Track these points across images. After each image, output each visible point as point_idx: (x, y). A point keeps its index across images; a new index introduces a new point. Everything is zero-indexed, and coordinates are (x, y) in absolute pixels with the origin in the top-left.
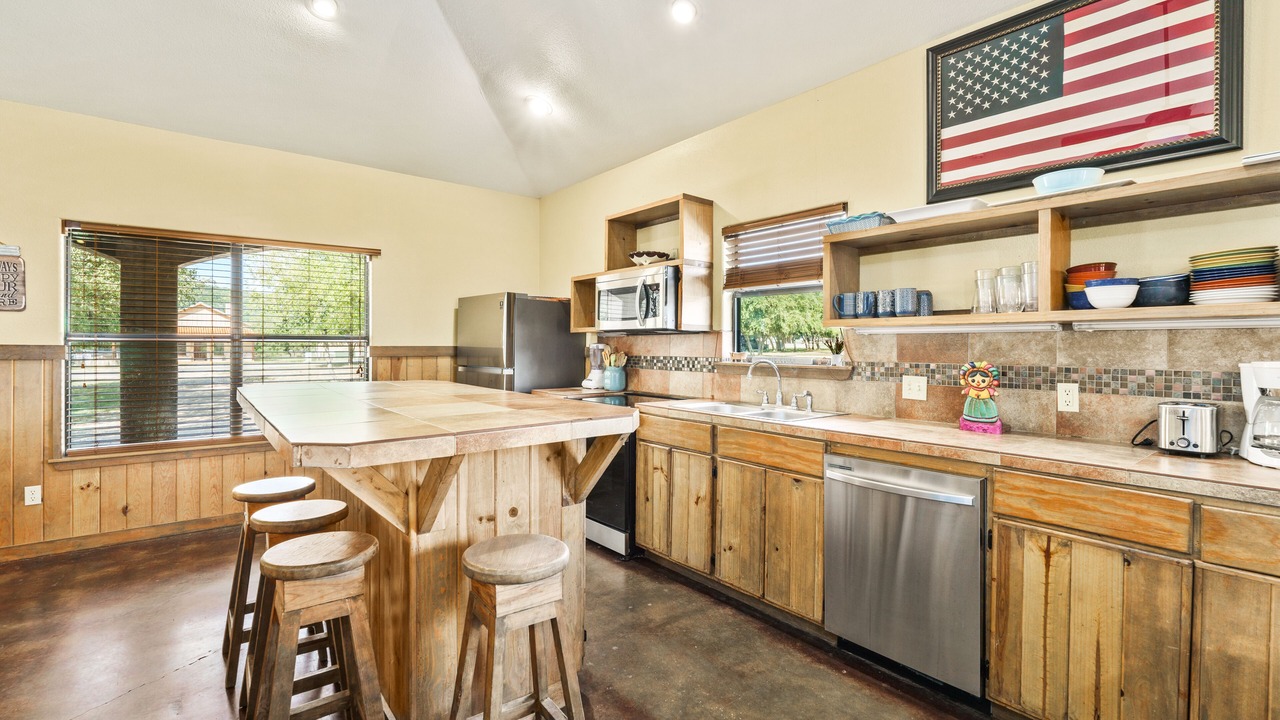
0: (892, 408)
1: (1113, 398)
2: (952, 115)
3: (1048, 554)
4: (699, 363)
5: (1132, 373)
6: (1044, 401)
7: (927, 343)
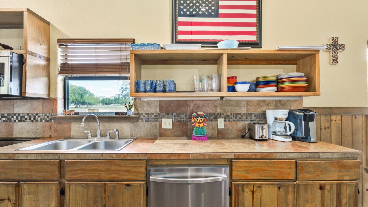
0: (158, 133)
1: (233, 122)
2: (182, 12)
3: (253, 192)
4: (39, 117)
5: (238, 114)
6: (214, 125)
7: (172, 104)
